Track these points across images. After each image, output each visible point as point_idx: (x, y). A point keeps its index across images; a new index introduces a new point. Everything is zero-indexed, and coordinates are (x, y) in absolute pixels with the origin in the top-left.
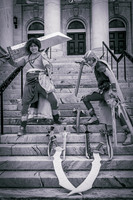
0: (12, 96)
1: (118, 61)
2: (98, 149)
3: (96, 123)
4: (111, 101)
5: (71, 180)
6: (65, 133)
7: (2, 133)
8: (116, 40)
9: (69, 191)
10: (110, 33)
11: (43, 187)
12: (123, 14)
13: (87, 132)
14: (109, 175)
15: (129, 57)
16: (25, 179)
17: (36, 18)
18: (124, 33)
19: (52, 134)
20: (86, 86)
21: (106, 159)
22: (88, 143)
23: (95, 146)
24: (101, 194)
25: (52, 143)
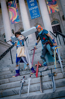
8: (56, 29)
18: (59, 26)
22: (42, 83)
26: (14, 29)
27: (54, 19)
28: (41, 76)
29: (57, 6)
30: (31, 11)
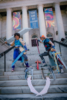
5: (37, 89)
6: (32, 70)
14: (55, 87)
15: (56, 42)
18: (52, 39)
21: (52, 79)
27: (49, 33)
28: (42, 69)
29: (54, 22)
30: (31, 24)
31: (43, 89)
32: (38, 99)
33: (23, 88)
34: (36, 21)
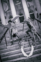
0: (8, 36)
1: (33, 21)
2: (32, 44)
3: (31, 38)
4: (32, 31)
5: (27, 54)
6: (23, 42)
7: (7, 46)
8: (32, 16)
9: (27, 57)
10: (30, 15)
11: (20, 57)
12: (32, 9)
13: (29, 41)
14: (36, 50)
15: (36, 19)
16: (15, 56)
17: (10, 16)
18: (33, 14)
19: (20, 43)
20: (26, 29)
21: (35, 46)
22: (29, 43)
23: (31, 44)
24: (35, 56)
25: (20, 46)
26: (6, 16)
27: (30, 10)
30: (17, 5)
31: (30, 53)
32: (28, 59)
33: (19, 54)
34: (20, 3)
